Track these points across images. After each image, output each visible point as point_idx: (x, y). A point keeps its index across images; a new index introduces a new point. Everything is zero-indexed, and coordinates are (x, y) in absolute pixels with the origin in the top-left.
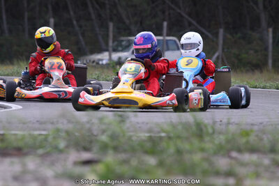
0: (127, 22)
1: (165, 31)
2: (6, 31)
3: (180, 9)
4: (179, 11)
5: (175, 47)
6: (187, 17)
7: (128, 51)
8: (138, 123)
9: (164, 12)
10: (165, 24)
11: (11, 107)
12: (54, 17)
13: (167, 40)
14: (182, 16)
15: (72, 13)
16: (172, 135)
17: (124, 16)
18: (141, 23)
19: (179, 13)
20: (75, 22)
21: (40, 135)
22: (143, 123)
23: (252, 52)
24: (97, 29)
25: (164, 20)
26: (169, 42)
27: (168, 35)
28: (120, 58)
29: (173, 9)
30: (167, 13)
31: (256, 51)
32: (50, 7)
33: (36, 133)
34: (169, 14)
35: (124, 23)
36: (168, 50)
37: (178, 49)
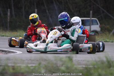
0: (73, 11)
1: (91, 15)
2: (14, 16)
3: (98, 4)
4: (98, 6)
5: (97, 24)
6: (102, 8)
8: (79, 61)
9: (90, 6)
10: (91, 12)
11: (17, 53)
12: (37, 9)
13: (92, 20)
14: (99, 8)
15: (46, 6)
16: (96, 66)
17: (71, 8)
18: (79, 11)
20: (47, 11)
21: (32, 66)
22: (81, 60)
25: (91, 10)
26: (93, 21)
27: (92, 17)
30: (92, 7)
32: (35, 4)
33: (30, 65)
34: (93, 7)
36: (93, 24)
37: (98, 24)
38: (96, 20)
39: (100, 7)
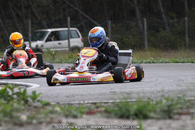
0: (39, 18)
1: (69, 24)
3: (76, 6)
4: (76, 9)
5: (77, 36)
7: (43, 40)
9: (64, 10)
10: (69, 19)
17: (37, 14)
19: (76, 10)
23: (131, 36)
24: (17, 25)
26: (72, 32)
27: (71, 27)
28: (37, 46)
29: (72, 8)
31: (134, 35)
35: (37, 19)
36: (72, 37)
37: (79, 37)
38: (76, 31)
39: (79, 10)
